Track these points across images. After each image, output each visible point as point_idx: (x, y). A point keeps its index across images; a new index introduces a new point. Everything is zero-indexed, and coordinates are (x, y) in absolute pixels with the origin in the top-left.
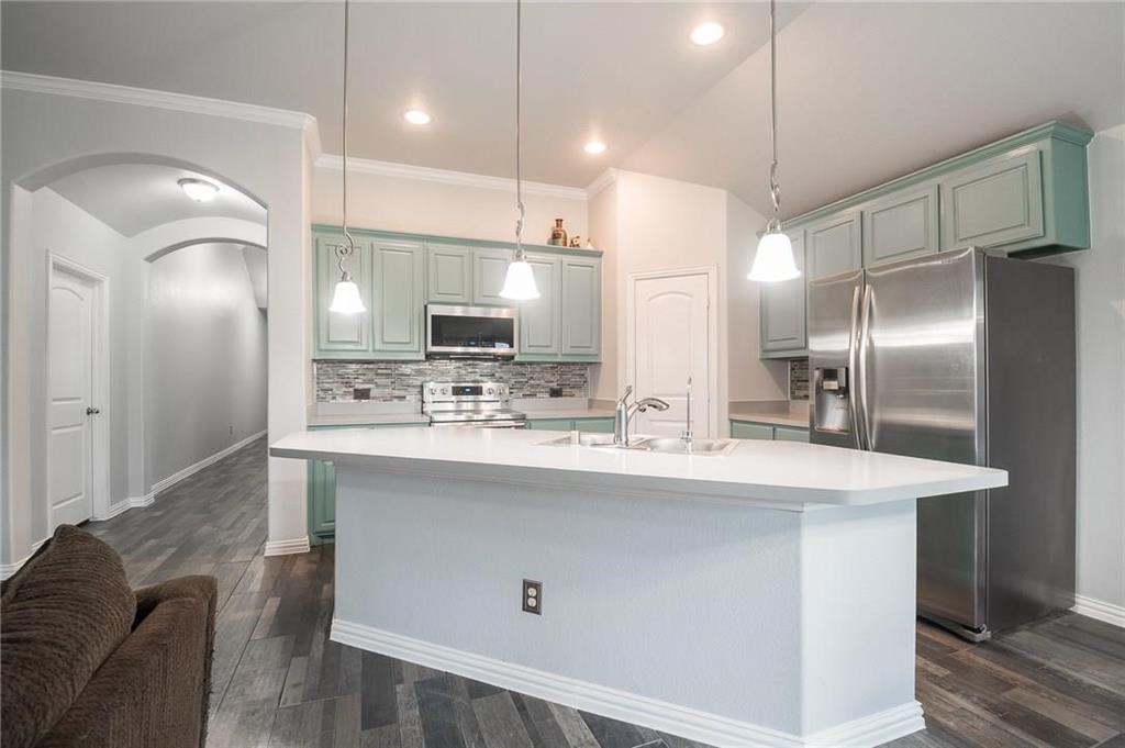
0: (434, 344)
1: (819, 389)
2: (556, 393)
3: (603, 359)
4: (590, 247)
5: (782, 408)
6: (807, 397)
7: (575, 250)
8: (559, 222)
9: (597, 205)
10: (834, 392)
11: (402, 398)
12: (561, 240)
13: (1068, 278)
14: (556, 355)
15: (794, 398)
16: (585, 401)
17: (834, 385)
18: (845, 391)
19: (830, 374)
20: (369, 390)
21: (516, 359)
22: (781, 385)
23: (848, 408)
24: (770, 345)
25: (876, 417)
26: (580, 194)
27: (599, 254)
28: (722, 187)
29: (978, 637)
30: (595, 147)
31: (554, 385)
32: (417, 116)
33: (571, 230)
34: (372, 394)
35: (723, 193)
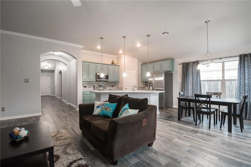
0: (98, 79)
1: (149, 85)
2: (112, 86)
3: (120, 81)
4: (118, 65)
5: (144, 88)
6: (148, 86)
7: (116, 65)
8: (113, 61)
9: (118, 58)
10: (151, 86)
11: (91, 87)
12: (114, 64)
13: (172, 74)
14: (113, 81)
15: (145, 87)
16: (116, 87)
17: (151, 85)
18: (152, 85)
19: (151, 84)
20: (86, 86)
21: (108, 81)
22: (144, 85)
23: (152, 87)
24: (143, 80)
25: (155, 89)
26: (116, 56)
27: (119, 66)
28: (136, 58)
29: (164, 109)
30: (121, 52)
31: (112, 85)
32: (99, 47)
33: (115, 62)
34: (87, 87)
35: (137, 59)
